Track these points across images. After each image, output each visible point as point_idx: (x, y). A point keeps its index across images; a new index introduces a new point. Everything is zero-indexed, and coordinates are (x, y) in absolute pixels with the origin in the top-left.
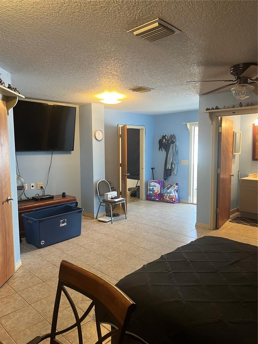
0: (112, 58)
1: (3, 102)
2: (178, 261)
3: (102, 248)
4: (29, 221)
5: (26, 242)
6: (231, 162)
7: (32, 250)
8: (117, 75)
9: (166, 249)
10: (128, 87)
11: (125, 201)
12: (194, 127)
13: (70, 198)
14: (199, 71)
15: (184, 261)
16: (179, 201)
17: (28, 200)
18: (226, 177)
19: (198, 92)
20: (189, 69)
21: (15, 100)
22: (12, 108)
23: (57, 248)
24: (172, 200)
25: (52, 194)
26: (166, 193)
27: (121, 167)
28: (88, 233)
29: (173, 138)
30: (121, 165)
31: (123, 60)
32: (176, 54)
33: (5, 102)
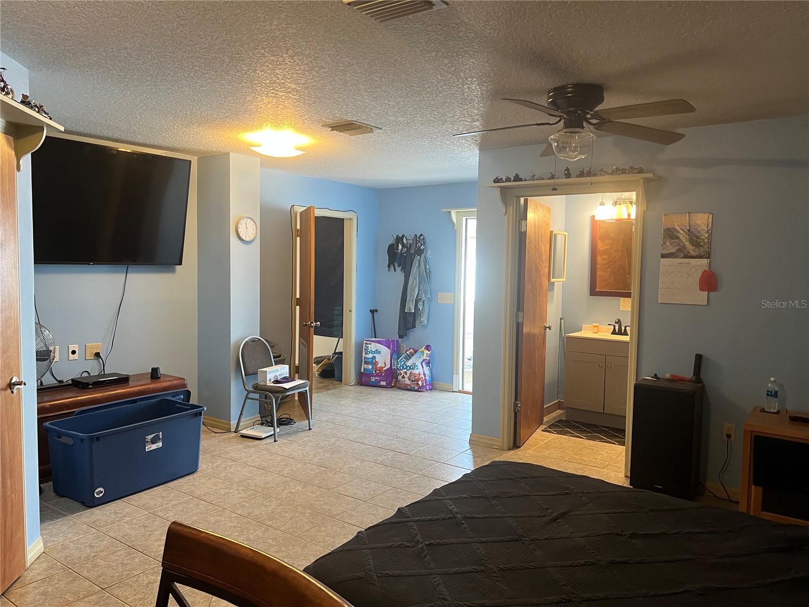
0: (288, 50)
1: (6, 138)
2: (437, 519)
3: (253, 500)
4: (63, 439)
5: (53, 494)
6: (546, 297)
7: (72, 511)
8: (297, 91)
9: (404, 497)
10: (321, 119)
11: (307, 388)
12: (466, 219)
13: (169, 381)
14: (481, 94)
15: (450, 518)
16: (432, 386)
17: (61, 387)
18: (536, 330)
19: (476, 141)
20: (460, 88)
21: (39, 134)
22: (30, 154)
23: (137, 504)
24: (418, 384)
25: (124, 372)
26: (403, 368)
27: (298, 307)
28: (217, 467)
29: (419, 242)
30: (299, 302)
31: (313, 57)
32: (434, 54)
33: (11, 138)
